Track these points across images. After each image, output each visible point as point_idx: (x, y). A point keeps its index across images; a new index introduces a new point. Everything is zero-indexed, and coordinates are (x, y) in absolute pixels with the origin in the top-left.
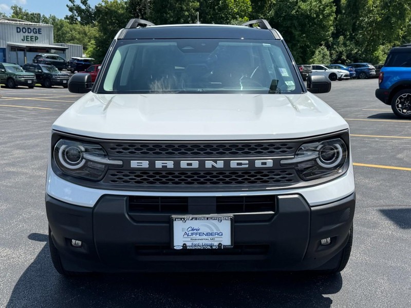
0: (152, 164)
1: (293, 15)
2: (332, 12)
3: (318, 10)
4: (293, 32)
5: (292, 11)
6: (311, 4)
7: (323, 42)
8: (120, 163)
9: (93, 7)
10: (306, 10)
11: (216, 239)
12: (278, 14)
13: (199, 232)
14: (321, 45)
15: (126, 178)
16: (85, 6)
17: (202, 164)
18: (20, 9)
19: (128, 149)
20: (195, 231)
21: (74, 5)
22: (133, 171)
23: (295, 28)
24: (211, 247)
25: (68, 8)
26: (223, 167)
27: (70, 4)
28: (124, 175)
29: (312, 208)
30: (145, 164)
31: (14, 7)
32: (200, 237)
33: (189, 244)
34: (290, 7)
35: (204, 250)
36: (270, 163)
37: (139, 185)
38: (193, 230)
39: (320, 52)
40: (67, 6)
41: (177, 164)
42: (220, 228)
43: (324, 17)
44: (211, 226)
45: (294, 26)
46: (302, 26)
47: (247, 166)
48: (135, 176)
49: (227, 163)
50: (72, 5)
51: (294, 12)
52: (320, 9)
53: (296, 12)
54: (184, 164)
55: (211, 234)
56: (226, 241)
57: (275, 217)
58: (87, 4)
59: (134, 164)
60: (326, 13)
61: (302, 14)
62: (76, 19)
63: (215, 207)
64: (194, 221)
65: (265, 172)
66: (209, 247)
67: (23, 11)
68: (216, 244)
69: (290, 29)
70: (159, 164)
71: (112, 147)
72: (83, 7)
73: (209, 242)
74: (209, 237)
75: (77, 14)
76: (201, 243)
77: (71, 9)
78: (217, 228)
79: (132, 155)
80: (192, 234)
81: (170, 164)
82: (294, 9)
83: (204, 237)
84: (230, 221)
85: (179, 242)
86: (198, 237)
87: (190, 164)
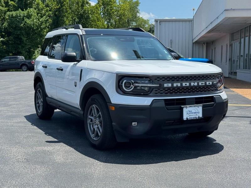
0: (172, 85)
1: (22, 27)
2: (46, 26)
3: (38, 24)
4: (23, 38)
5: (20, 25)
6: (33, 20)
7: (39, 46)
8: (158, 85)
10: (31, 24)
11: (198, 115)
12: (10, 25)
13: (192, 112)
14: (38, 47)
15: (162, 92)
17: (190, 84)
19: (162, 79)
22: (164, 88)
23: (23, 36)
28: (160, 91)
29: (224, 101)
30: (170, 85)
33: (188, 118)
34: (19, 22)
36: (211, 83)
37: (166, 94)
38: (190, 111)
39: (38, 52)
41: (181, 84)
42: (199, 110)
43: (41, 29)
44: (196, 109)
45: (22, 34)
46: (28, 34)
47: (204, 84)
48: (165, 91)
49: (198, 84)
51: (22, 25)
52: (39, 24)
53: (23, 25)
54: (184, 84)
55: (196, 113)
56: (200, 115)
57: (215, 104)
59: (166, 85)
60: (43, 27)
61: (28, 27)
63: (195, 102)
64: (190, 108)
66: (195, 118)
68: (197, 117)
69: (20, 36)
70: (175, 85)
71: (155, 78)
73: (195, 116)
74: (195, 114)
76: (192, 117)
79: (164, 82)
80: (190, 113)
81: (179, 85)
82: (22, 23)
83: (194, 114)
84: (202, 107)
85: (185, 117)
86: (191, 114)
87: (186, 84)
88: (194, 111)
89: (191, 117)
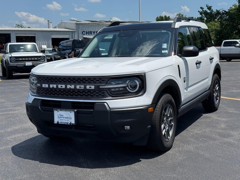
9: (215, 10)
11: (69, 120)
13: (63, 116)
16: (210, 10)
17: (66, 86)
18: (182, 15)
20: (62, 116)
21: (203, 11)
24: (67, 123)
25: (199, 13)
26: (74, 88)
27: (201, 10)
28: (41, 91)
29: (112, 110)
30: (47, 86)
31: (179, 15)
32: (64, 119)
33: (59, 121)
35: (65, 125)
36: (93, 87)
38: (61, 115)
40: (199, 12)
44: (67, 114)
47: (83, 88)
50: (202, 10)
55: (67, 118)
56: (73, 121)
57: (94, 112)
58: (211, 9)
59: (44, 86)
62: (204, 19)
64: (61, 111)
65: (92, 91)
67: (184, 16)
68: (69, 122)
70: (51, 86)
71: (38, 78)
72: (209, 11)
73: (67, 122)
75: (204, 16)
76: (64, 121)
77: (201, 13)
78: (70, 116)
80: (61, 117)
81: (55, 86)
83: (65, 119)
84: (74, 113)
85: (56, 120)
86: (63, 119)
87: (61, 86)
88: (65, 116)
89: (62, 121)
